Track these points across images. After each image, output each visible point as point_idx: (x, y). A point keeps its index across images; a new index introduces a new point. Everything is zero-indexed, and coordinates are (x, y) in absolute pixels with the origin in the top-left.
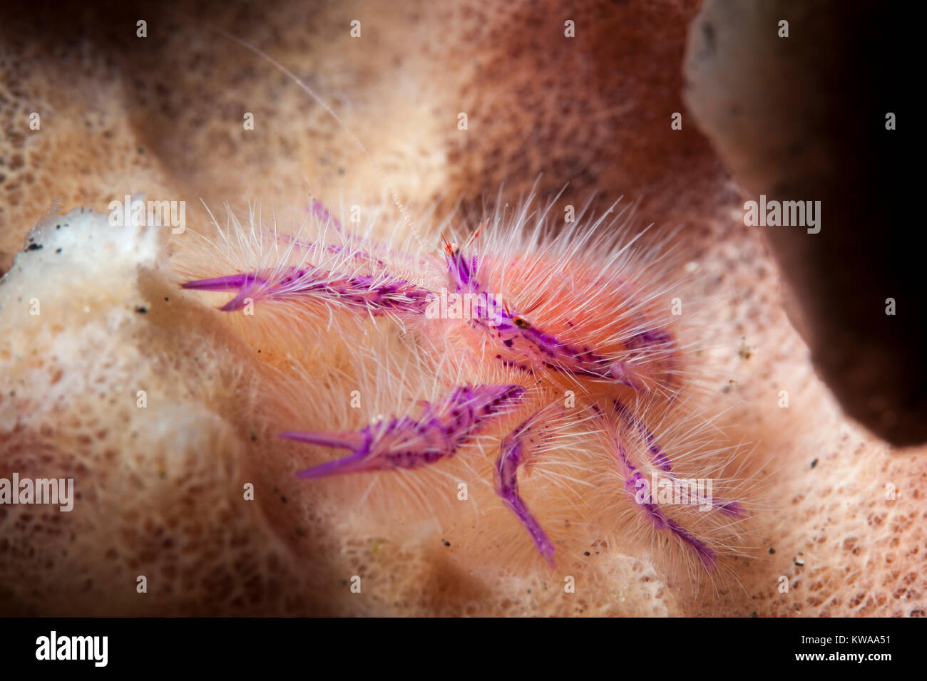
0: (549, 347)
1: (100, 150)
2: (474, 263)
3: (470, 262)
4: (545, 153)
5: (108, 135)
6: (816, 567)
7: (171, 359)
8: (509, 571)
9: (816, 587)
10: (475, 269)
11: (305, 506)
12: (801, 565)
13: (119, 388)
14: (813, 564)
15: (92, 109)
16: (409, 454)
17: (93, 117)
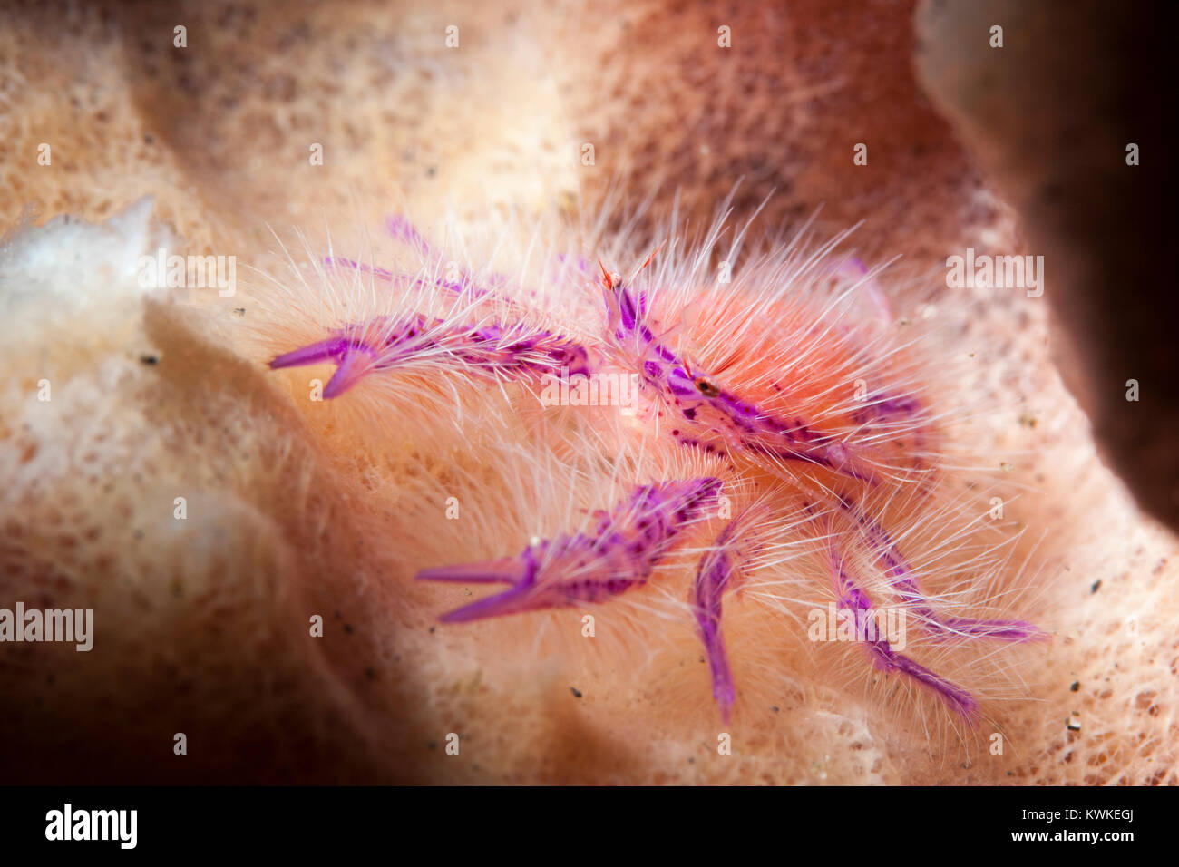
0: (746, 419)
1: (91, 138)
2: (643, 300)
3: (636, 300)
4: (719, 148)
5: (102, 117)
6: (1097, 732)
7: (189, 429)
8: (665, 733)
9: (1097, 760)
10: (643, 309)
11: (377, 638)
12: (1077, 729)
13: (117, 470)
14: (1093, 728)
15: (80, 80)
16: (588, 583)
17: (82, 92)
